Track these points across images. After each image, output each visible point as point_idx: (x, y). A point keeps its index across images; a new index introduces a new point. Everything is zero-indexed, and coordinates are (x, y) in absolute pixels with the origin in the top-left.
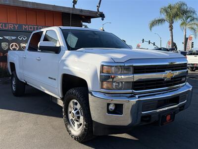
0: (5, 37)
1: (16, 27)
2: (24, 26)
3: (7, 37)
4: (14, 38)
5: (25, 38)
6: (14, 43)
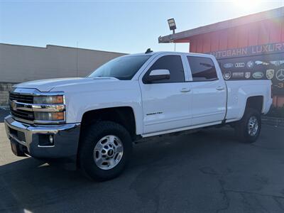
0: (271, 63)
6: (282, 70)
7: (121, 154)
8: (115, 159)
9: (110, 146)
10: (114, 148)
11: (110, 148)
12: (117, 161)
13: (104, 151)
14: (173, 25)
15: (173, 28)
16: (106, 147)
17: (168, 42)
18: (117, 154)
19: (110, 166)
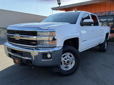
0: (101, 20)
1: (107, 13)
2: (111, 12)
3: (102, 20)
4: (105, 20)
5: (112, 19)
6: (105, 23)
7: (74, 61)
8: (71, 64)
9: (68, 58)
10: (70, 59)
11: (67, 60)
12: (73, 65)
13: (64, 61)
14: (59, 2)
15: (59, 4)
16: (65, 59)
17: (57, 10)
18: (72, 62)
19: (69, 68)
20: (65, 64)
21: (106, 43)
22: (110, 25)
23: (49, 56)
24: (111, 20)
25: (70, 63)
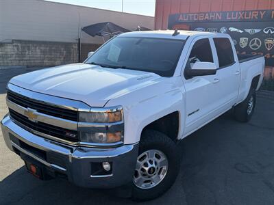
5: (273, 30)
6: (256, 39)
7: (165, 168)
9: (151, 162)
10: (156, 163)
19: (153, 184)
20: (144, 175)
21: (252, 99)
22: (267, 44)
23: (106, 166)
24: (272, 32)
25: (157, 172)
